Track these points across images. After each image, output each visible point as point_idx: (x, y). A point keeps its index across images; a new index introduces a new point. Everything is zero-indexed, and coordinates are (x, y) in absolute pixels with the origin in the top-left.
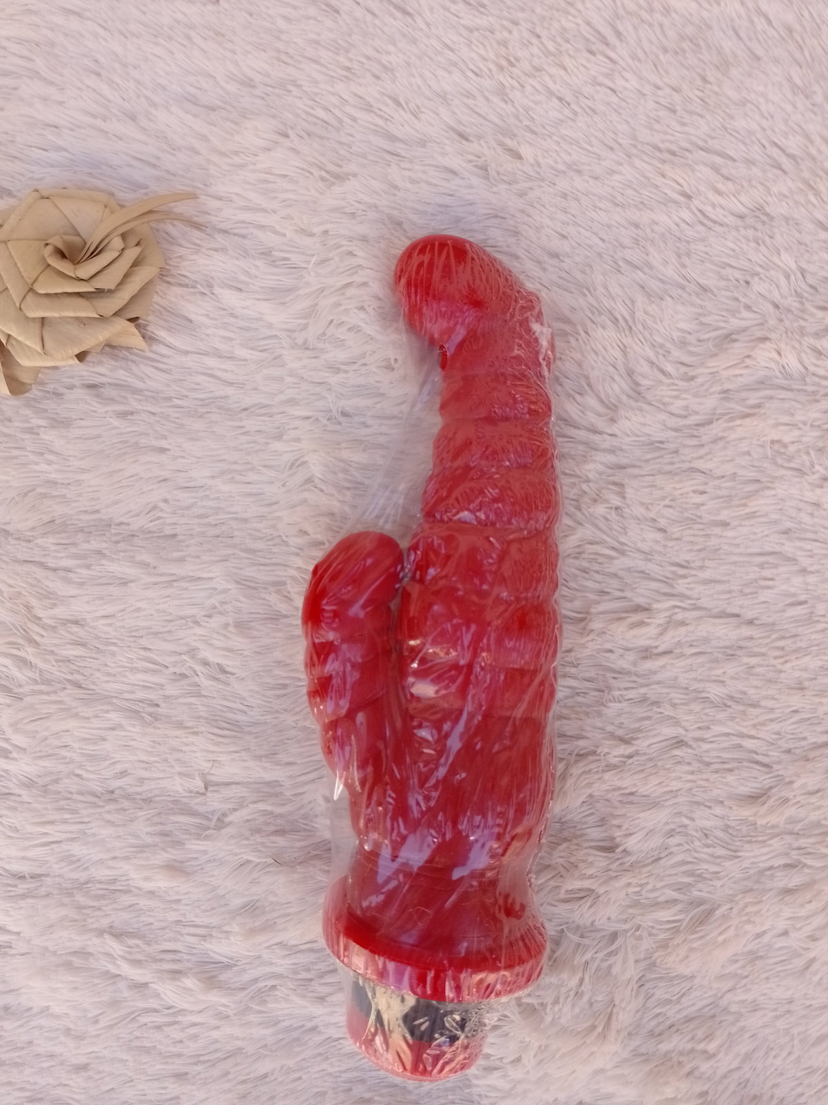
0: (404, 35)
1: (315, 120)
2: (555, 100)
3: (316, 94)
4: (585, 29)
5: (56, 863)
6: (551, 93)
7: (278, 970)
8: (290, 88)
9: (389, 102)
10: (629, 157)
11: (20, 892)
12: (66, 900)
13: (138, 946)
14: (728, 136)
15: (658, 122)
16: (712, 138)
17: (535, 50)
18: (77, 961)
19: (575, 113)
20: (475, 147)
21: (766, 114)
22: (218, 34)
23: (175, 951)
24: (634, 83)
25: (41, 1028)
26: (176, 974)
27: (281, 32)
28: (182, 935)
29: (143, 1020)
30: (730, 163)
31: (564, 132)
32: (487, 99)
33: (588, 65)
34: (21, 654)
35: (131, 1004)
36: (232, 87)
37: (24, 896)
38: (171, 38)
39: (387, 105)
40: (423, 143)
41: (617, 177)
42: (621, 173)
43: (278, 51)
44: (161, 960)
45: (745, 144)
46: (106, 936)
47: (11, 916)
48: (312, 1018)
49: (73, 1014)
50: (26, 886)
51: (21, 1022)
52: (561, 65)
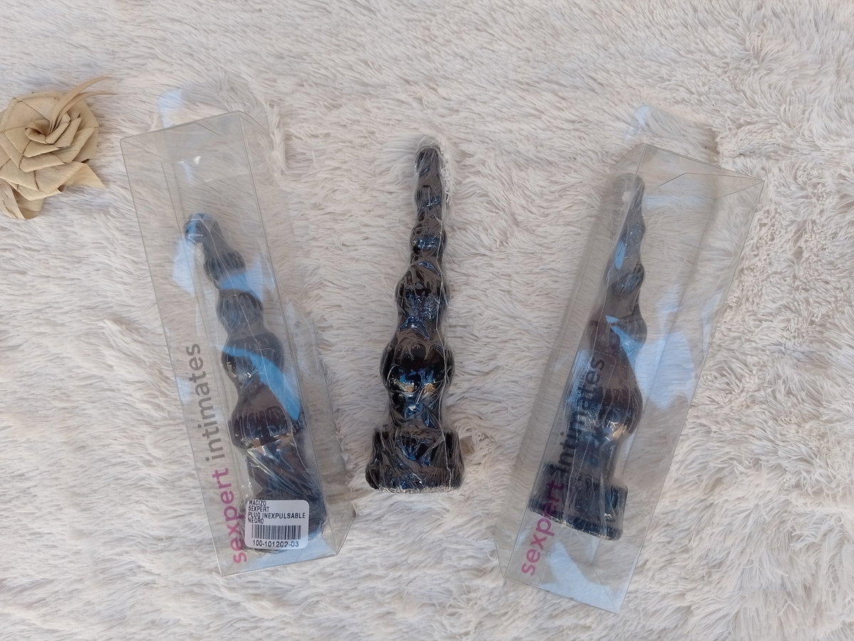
0: (370, 24)
1: (320, 76)
2: (459, 58)
3: (321, 60)
4: (474, 17)
5: (182, 529)
6: (457, 54)
7: (320, 591)
8: (305, 57)
9: (362, 64)
10: (504, 88)
11: (160, 548)
12: (189, 553)
14: (561, 73)
15: (519, 67)
16: (552, 74)
17: (446, 31)
18: (196, 590)
19: (471, 65)
20: (414, 88)
21: (582, 60)
22: (261, 29)
23: (256, 582)
24: (504, 47)
25: (174, 633)
26: (257, 596)
27: (298, 25)
29: (238, 625)
30: (563, 89)
31: (465, 76)
32: (419, 60)
33: (477, 38)
34: (156, 401)
35: (230, 615)
36: (271, 60)
37: (162, 551)
38: (234, 32)
39: (361, 66)
40: (384, 87)
41: (497, 101)
42: (498, 99)
43: (297, 36)
44: (247, 587)
45: (572, 77)
46: (214, 573)
47: (154, 563)
48: (341, 620)
49: (194, 623)
50: (163, 544)
51: (162, 630)
52: (461, 39)
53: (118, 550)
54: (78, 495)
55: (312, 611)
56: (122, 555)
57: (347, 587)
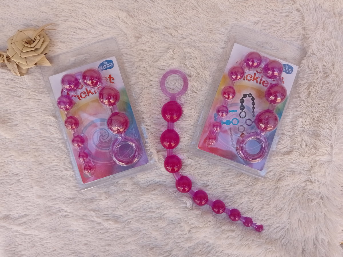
2: (186, 19)
10: (202, 31)
11: (70, 202)
13: (98, 213)
25: (76, 235)
28: (109, 210)
35: (97, 227)
37: (71, 203)
42: (201, 35)
49: (83, 231)
50: (72, 200)
51: (71, 234)
52: (187, 12)
53: (54, 203)
54: (39, 182)
55: (129, 225)
56: (56, 205)
57: (142, 215)
